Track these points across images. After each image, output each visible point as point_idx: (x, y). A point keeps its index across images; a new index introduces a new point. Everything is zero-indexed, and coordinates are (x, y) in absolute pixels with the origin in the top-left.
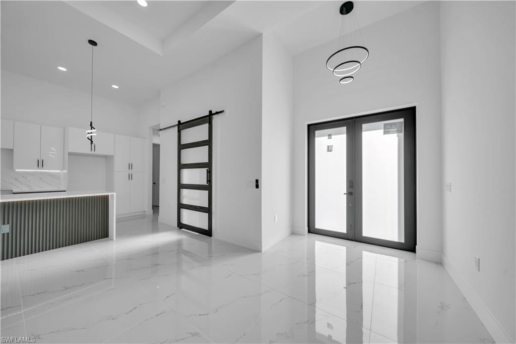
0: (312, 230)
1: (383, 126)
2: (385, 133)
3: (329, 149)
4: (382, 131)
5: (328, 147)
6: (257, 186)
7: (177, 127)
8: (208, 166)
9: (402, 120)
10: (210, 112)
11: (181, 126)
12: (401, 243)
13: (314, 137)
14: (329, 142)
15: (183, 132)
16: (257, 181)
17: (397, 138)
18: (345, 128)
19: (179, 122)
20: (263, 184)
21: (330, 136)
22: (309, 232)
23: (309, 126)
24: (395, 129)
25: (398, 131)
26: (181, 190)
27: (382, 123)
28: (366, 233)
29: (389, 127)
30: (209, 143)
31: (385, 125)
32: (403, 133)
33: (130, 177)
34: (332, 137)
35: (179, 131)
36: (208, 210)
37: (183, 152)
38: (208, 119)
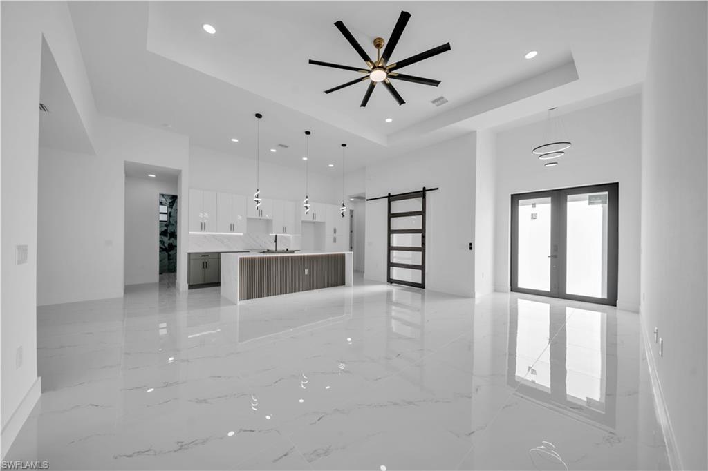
0: (514, 288)
1: (588, 198)
2: (590, 204)
3: (533, 217)
4: (587, 202)
5: (532, 215)
6: (471, 248)
7: (387, 199)
8: (422, 231)
9: (607, 193)
10: (424, 188)
11: (391, 198)
12: (604, 299)
13: (518, 205)
14: (534, 211)
15: (393, 203)
16: (471, 244)
17: (602, 209)
18: (550, 198)
19: (389, 194)
20: (476, 246)
21: (534, 205)
22: (511, 291)
23: (512, 195)
24: (600, 201)
25: (603, 203)
26: (391, 251)
27: (587, 195)
28: (570, 290)
29: (593, 198)
30: (422, 213)
31: (590, 197)
32: (607, 205)
33: (335, 240)
34: (537, 206)
35: (389, 202)
36: (422, 268)
37: (394, 220)
38: (422, 194)
